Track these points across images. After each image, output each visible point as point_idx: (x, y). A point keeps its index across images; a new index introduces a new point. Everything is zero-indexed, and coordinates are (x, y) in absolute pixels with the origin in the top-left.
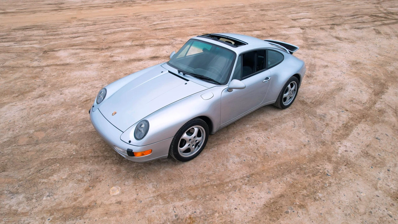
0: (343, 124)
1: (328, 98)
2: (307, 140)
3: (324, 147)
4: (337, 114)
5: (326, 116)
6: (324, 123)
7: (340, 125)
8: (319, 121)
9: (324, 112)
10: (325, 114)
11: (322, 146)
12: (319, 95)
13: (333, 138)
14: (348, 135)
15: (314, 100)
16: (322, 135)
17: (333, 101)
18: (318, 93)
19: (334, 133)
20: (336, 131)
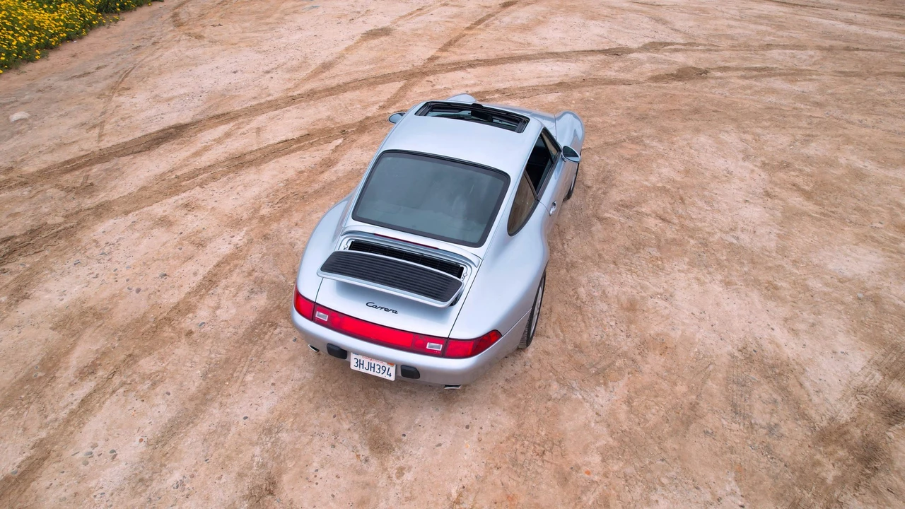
0: (217, 286)
1: (227, 361)
2: (292, 235)
3: (267, 231)
4: (218, 312)
5: (248, 294)
6: (256, 274)
7: (223, 282)
8: (267, 273)
9: (248, 307)
10: (248, 299)
11: (270, 232)
12: (248, 372)
13: (248, 251)
14: (218, 265)
15: (267, 337)
16: (265, 251)
17: (213, 356)
18: (249, 378)
19: (241, 262)
20: (236, 266)
